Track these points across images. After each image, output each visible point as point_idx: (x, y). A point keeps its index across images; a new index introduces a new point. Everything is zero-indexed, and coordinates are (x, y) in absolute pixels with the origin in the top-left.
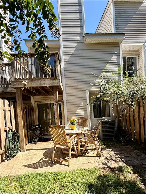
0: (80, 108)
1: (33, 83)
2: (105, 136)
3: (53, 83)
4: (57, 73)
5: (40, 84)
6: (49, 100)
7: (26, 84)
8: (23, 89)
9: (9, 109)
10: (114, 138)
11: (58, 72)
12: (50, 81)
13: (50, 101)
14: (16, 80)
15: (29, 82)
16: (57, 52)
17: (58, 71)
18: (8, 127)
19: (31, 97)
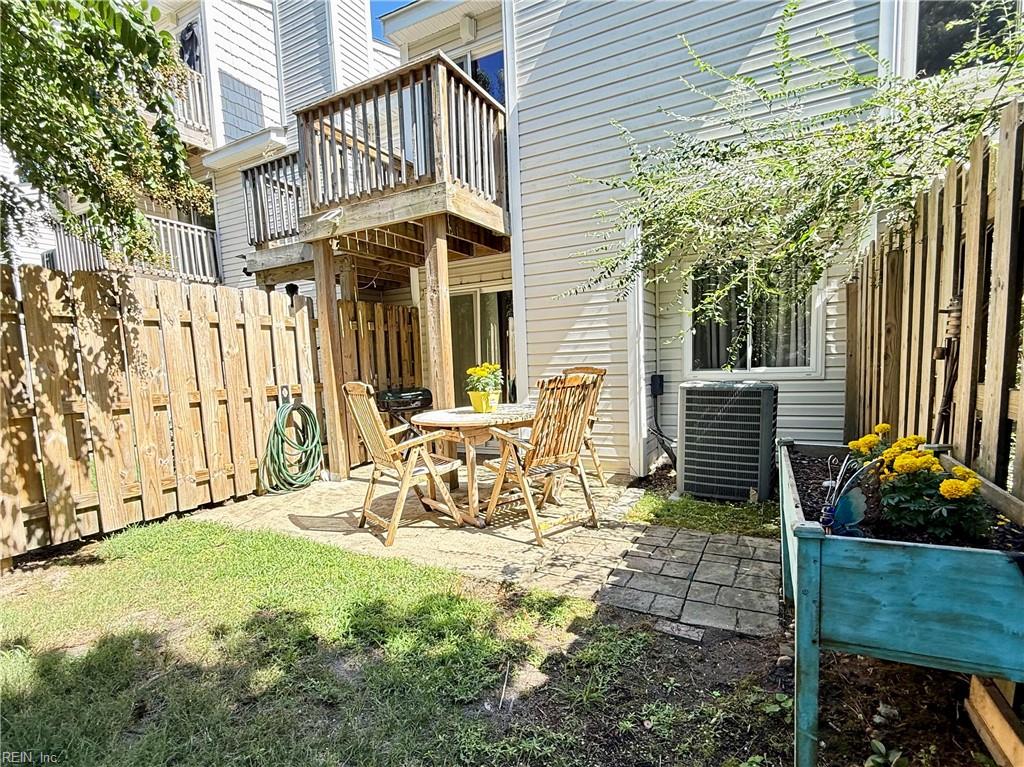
0: (588, 311)
1: (358, 214)
2: (698, 471)
3: (421, 205)
4: (437, 155)
5: (379, 218)
6: (477, 278)
7: (337, 221)
8: (335, 242)
9: (287, 321)
10: (753, 492)
11: (440, 150)
12: (410, 195)
13: (482, 285)
14: (313, 212)
15: (347, 214)
16: (434, 53)
17: (439, 144)
18: (282, 388)
19: (411, 268)
